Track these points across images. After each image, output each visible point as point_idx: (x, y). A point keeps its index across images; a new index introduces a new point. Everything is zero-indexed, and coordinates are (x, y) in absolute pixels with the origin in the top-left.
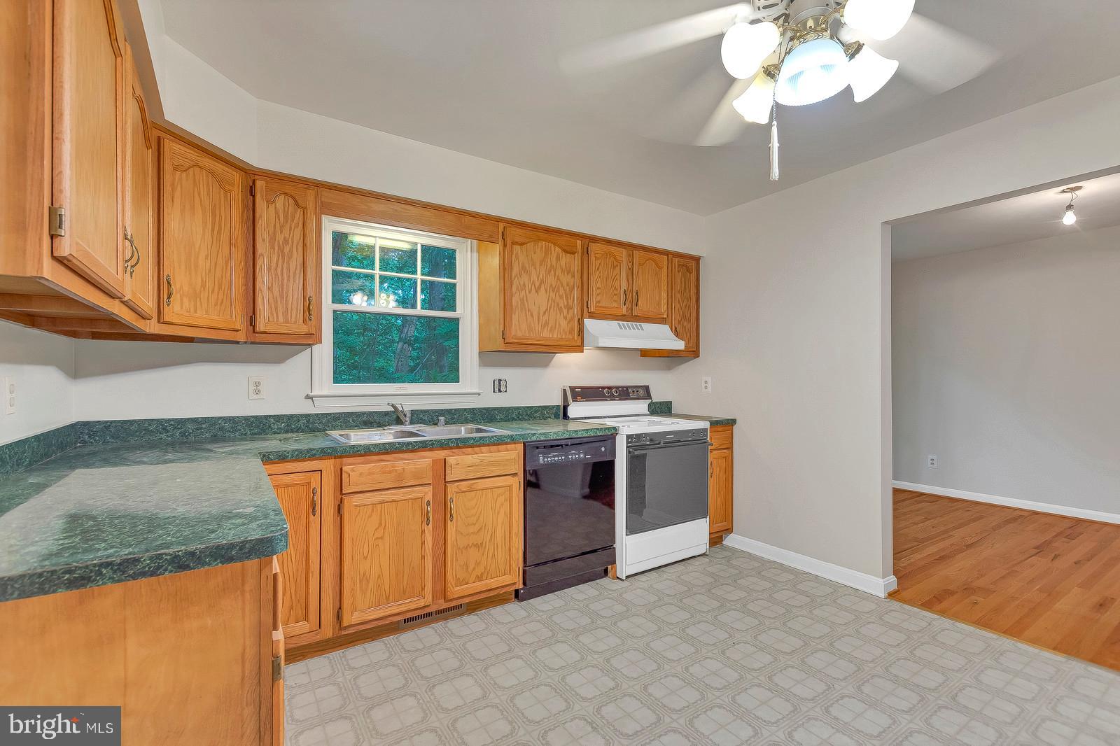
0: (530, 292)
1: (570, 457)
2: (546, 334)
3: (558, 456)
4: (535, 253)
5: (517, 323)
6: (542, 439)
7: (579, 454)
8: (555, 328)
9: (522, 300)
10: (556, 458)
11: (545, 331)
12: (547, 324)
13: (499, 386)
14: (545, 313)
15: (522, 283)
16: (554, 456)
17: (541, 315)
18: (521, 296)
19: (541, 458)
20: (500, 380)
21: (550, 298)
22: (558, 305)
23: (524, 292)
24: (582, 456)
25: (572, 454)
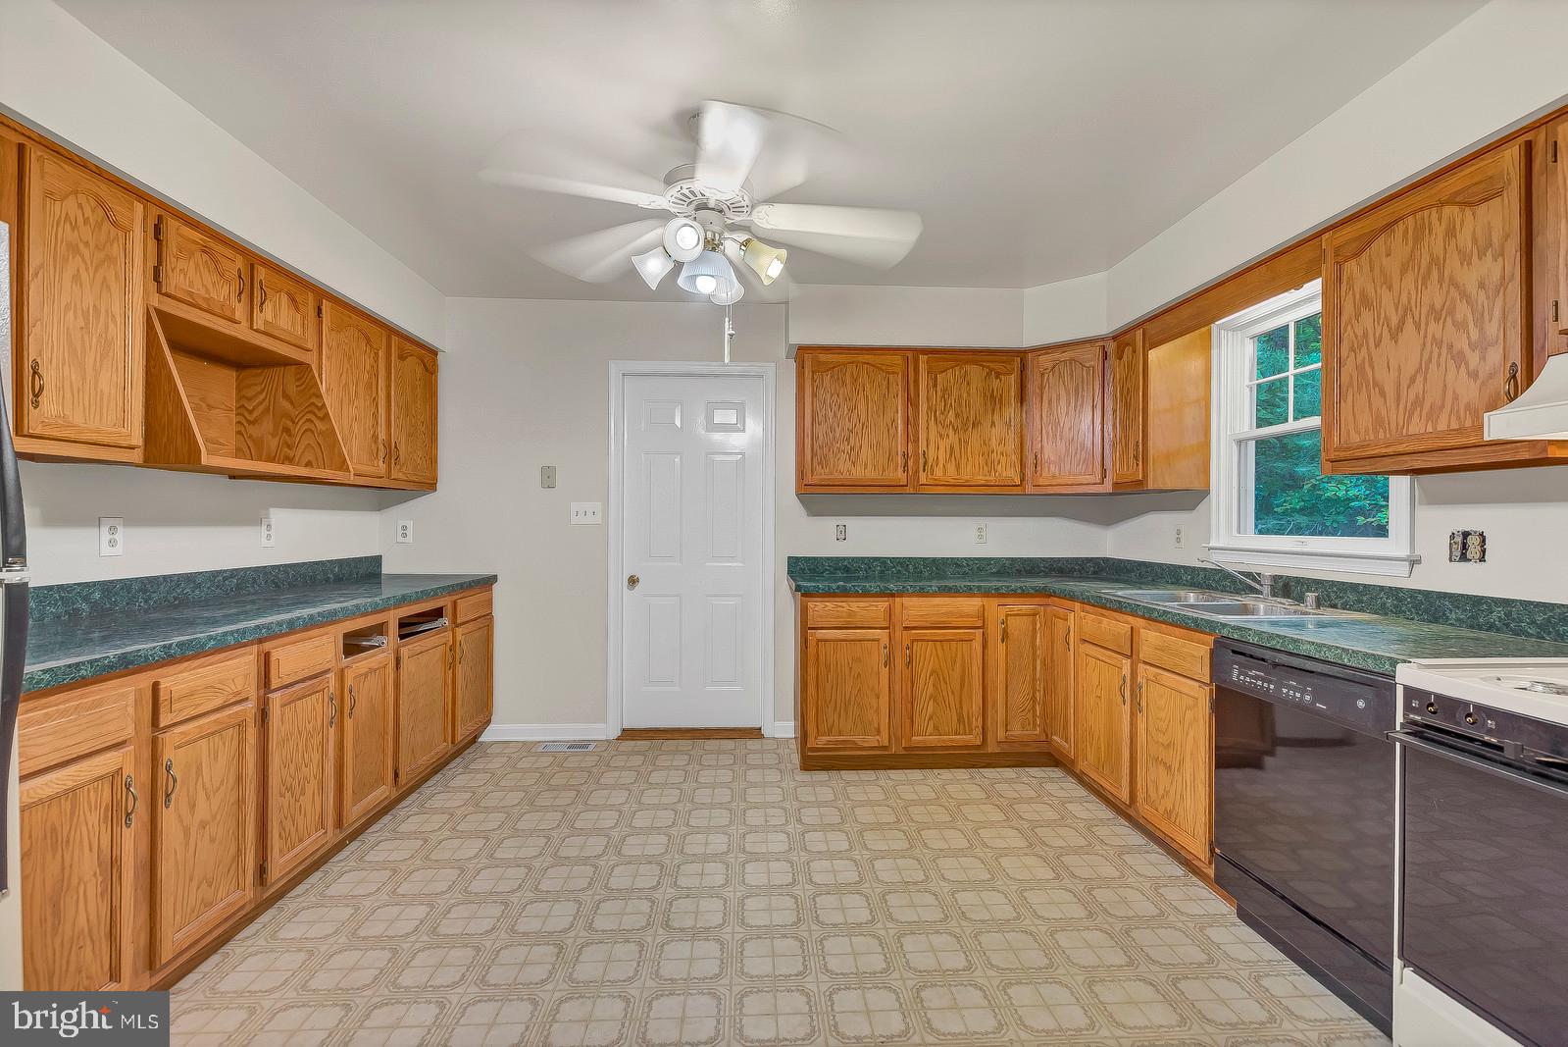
0: (1377, 345)
1: (1285, 690)
2: (1417, 426)
3: (1264, 680)
4: (1388, 255)
5: (1351, 418)
6: (1236, 637)
7: (1303, 692)
8: (1443, 407)
9: (1360, 368)
10: (1260, 683)
11: (1416, 418)
12: (1418, 402)
13: (1466, 547)
14: (1413, 380)
15: (1360, 333)
16: (1257, 678)
17: (1404, 384)
18: (1359, 359)
19: (1236, 672)
20: (1466, 535)
21: (1429, 337)
22: (1451, 347)
23: (1364, 351)
24: (1308, 698)
25: (1290, 687)
